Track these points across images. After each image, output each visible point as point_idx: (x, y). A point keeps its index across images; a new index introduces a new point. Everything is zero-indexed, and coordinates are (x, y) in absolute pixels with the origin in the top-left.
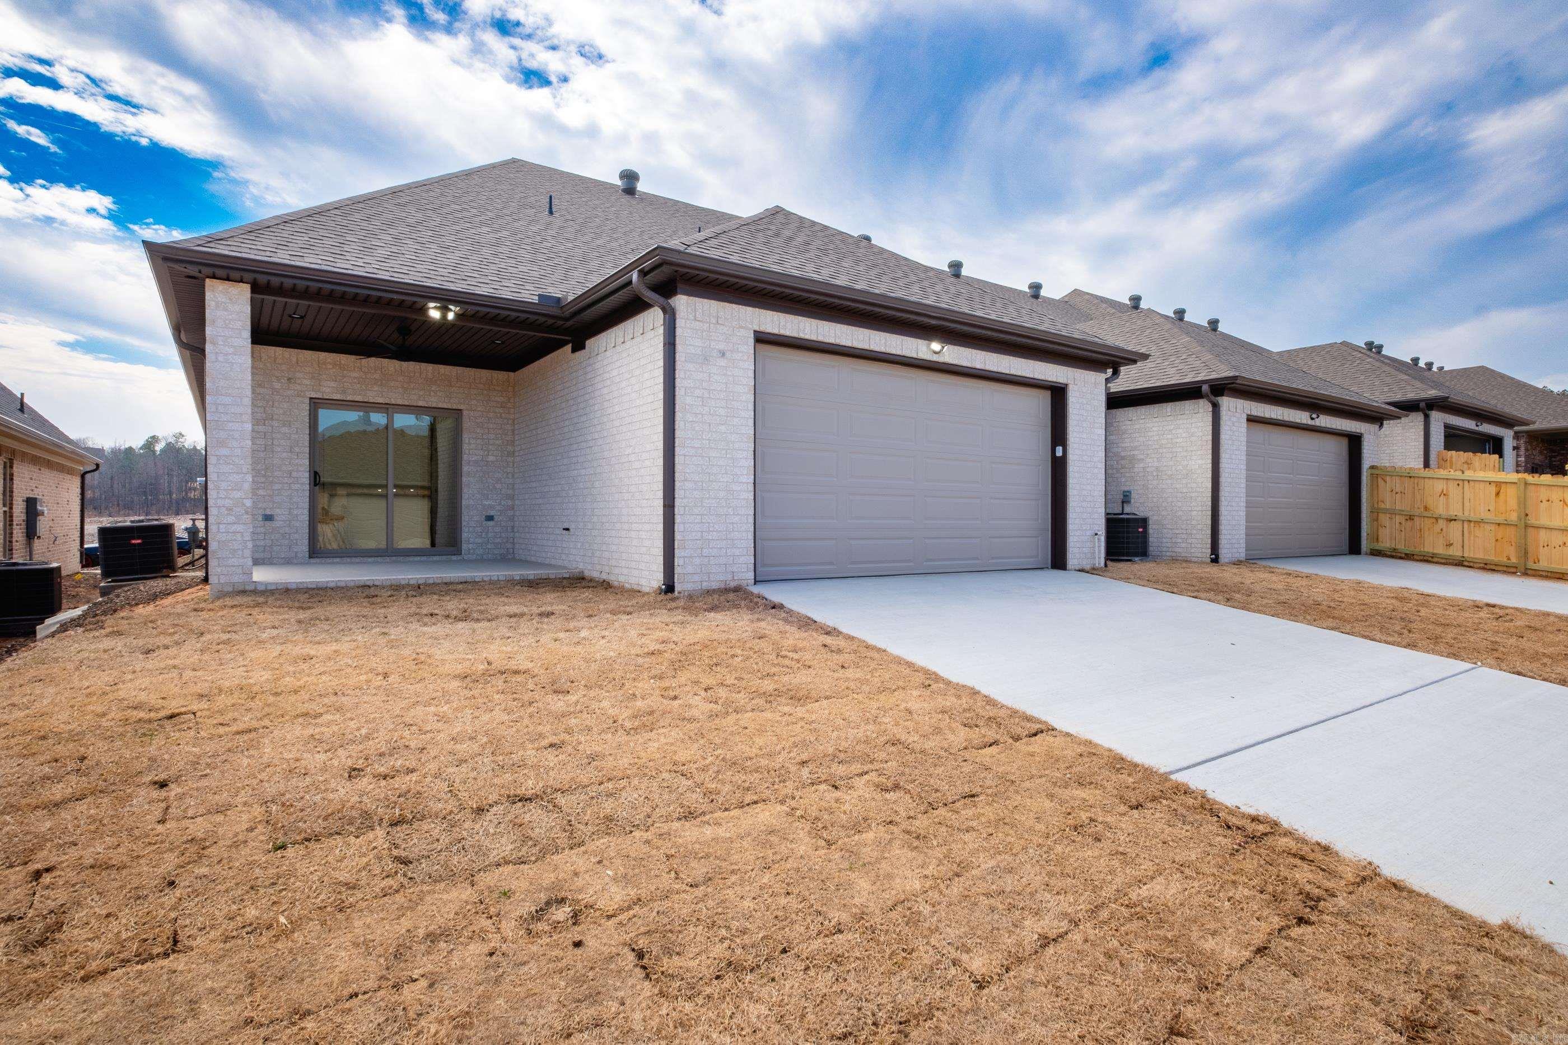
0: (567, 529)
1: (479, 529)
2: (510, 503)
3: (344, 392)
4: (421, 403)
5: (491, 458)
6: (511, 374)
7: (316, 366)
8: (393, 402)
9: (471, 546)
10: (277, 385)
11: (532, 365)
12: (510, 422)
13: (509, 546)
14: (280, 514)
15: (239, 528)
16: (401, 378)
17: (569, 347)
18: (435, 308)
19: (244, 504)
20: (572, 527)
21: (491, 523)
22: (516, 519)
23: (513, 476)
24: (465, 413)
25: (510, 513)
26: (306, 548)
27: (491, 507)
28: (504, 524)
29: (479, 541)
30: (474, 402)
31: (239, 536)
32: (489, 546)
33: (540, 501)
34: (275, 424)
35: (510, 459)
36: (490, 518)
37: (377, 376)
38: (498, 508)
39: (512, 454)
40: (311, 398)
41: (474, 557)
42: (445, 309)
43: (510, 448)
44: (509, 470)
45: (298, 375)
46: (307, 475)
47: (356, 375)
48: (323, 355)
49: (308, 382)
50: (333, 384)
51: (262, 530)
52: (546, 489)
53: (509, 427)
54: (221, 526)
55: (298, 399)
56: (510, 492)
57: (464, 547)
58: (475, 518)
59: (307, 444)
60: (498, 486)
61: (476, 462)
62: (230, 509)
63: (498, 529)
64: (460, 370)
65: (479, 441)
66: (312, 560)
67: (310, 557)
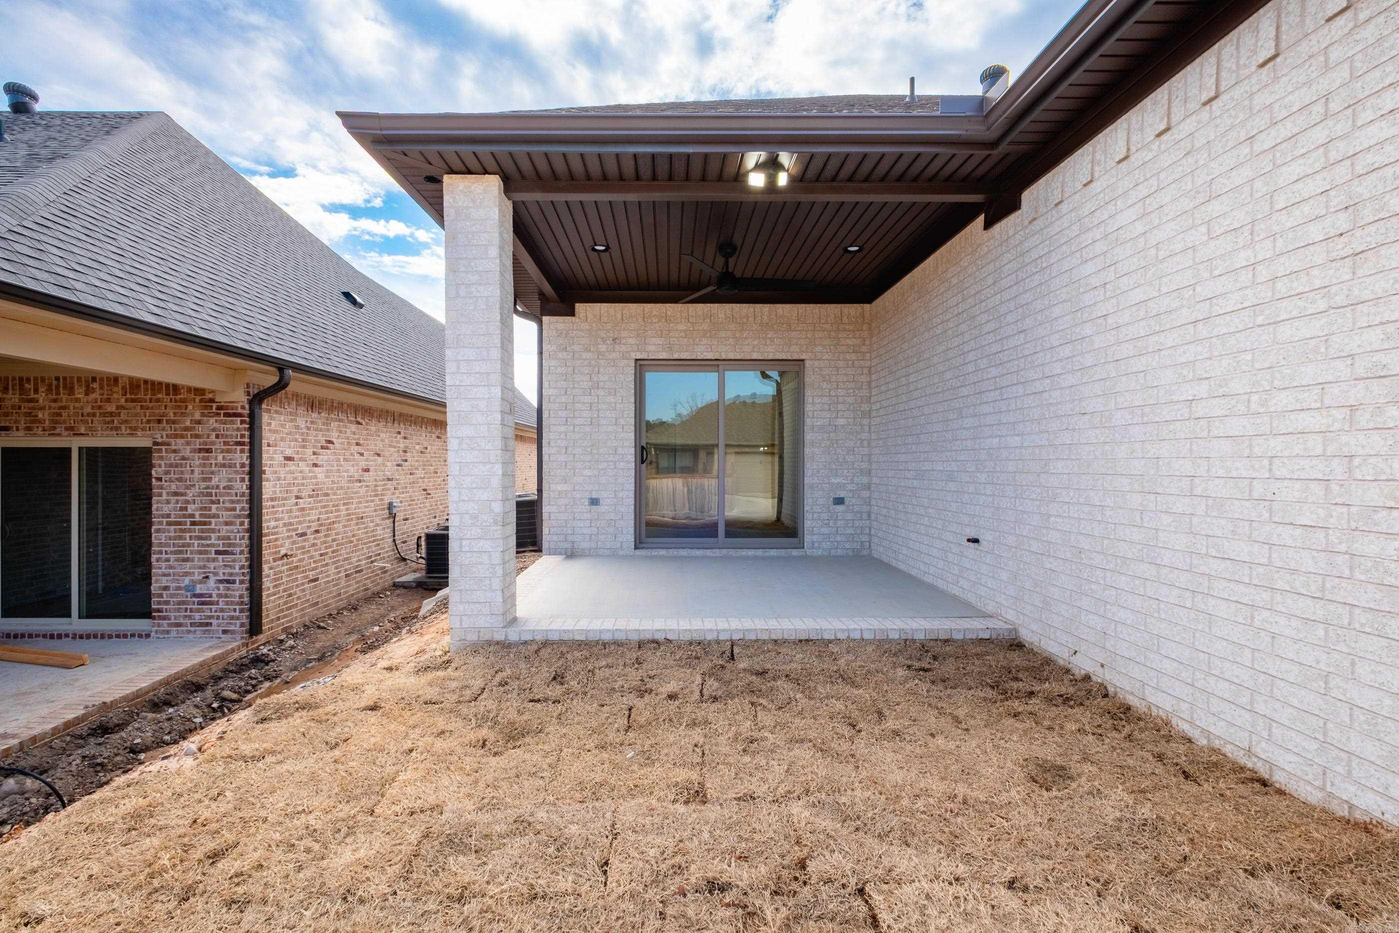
0: (976, 541)
1: (825, 516)
2: (865, 480)
3: (670, 349)
4: (755, 356)
5: (841, 421)
6: (867, 306)
7: (640, 320)
8: (724, 357)
9: (815, 538)
10: (603, 348)
11: (898, 285)
12: (866, 371)
13: (865, 538)
14: (605, 496)
15: (486, 545)
16: (732, 327)
17: (981, 220)
19: (491, 511)
20: (986, 537)
21: (840, 508)
22: (873, 502)
23: (869, 444)
24: (808, 364)
25: (866, 494)
26: (631, 538)
27: (841, 486)
28: (856, 508)
29: (825, 530)
30: (819, 349)
31: (485, 557)
32: (839, 539)
33: (916, 483)
34: (601, 392)
35: (865, 422)
36: (839, 501)
37: (705, 326)
38: (850, 487)
39: (868, 414)
40: (636, 360)
41: (820, 552)
42: (772, 165)
43: (865, 407)
44: (865, 436)
45: (625, 334)
46: (633, 450)
47: (682, 327)
48: (647, 307)
49: (633, 341)
50: (659, 341)
51: (588, 516)
52: (927, 466)
53: (864, 378)
54: (464, 542)
55: (624, 362)
56: (865, 465)
57: (808, 538)
58: (821, 501)
59: (633, 415)
60: (850, 458)
61: (822, 427)
62: (475, 517)
63: (849, 516)
64: (802, 307)
65: (826, 400)
66: (639, 552)
67: (636, 548)
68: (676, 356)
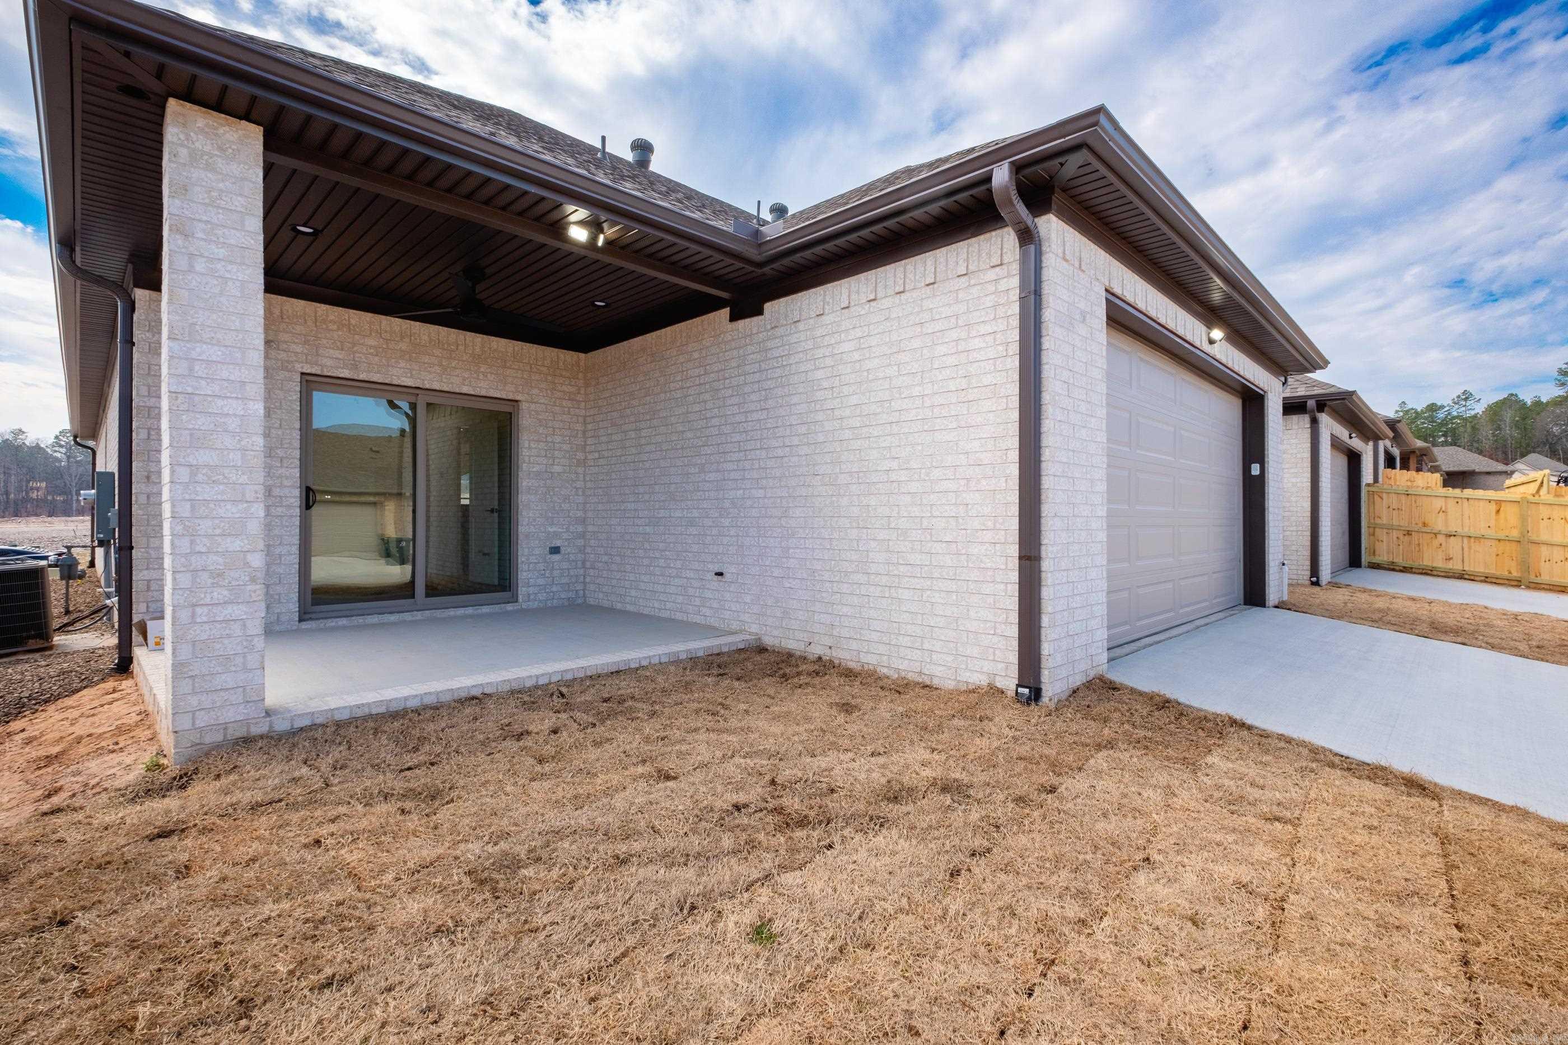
0: (720, 574)
1: (541, 566)
2: (580, 529)
3: (355, 367)
4: (465, 390)
5: (557, 469)
6: (582, 355)
7: (310, 323)
8: (427, 386)
9: (531, 590)
11: (625, 344)
12: (581, 419)
13: (579, 587)
16: (437, 352)
17: (726, 312)
18: (581, 223)
20: (729, 570)
21: (556, 557)
22: (588, 550)
23: (584, 494)
24: (524, 406)
25: (580, 542)
26: (294, 607)
27: (556, 535)
28: (572, 557)
29: (541, 581)
30: (535, 391)
32: (554, 589)
33: (648, 529)
35: (580, 470)
36: (555, 550)
37: (403, 346)
38: (565, 536)
39: (583, 463)
40: (302, 374)
41: (536, 605)
43: (580, 455)
44: (579, 484)
45: (285, 337)
46: (297, 492)
47: (371, 342)
48: (322, 308)
49: (299, 349)
50: (337, 354)
52: (662, 513)
53: (579, 427)
55: (283, 374)
56: (580, 514)
57: (522, 591)
58: (537, 551)
59: (297, 444)
60: (566, 506)
61: (538, 474)
63: (565, 565)
64: (518, 344)
65: (542, 445)
66: (304, 625)
67: (300, 620)
68: (362, 376)
